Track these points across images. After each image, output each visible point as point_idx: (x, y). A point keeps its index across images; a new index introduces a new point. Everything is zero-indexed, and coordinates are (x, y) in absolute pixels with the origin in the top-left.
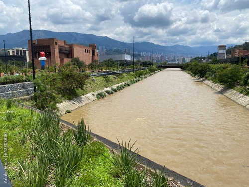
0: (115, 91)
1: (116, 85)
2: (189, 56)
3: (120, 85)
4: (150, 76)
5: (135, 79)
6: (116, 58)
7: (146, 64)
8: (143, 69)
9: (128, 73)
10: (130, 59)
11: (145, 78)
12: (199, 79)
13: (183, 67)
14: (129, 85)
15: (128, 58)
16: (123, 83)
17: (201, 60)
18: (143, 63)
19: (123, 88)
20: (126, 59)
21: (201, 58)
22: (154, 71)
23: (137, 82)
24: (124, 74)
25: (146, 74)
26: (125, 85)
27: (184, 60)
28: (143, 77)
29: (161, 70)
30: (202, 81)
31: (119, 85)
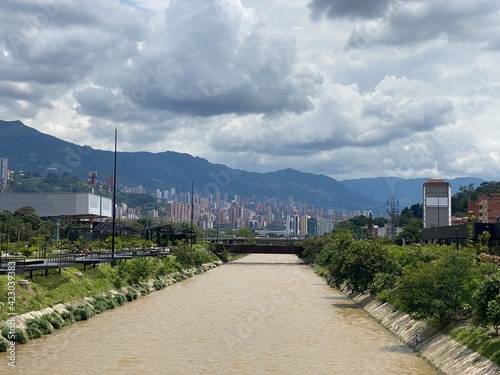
0: (19, 339)
1: (28, 316)
2: (331, 212)
3: (46, 317)
4: (178, 279)
5: (114, 292)
6: (51, 205)
7: (168, 235)
8: (153, 254)
9: (88, 266)
10: (108, 213)
11: (158, 287)
12: (351, 297)
13: (305, 252)
14: (83, 316)
15: (99, 207)
16: (61, 309)
17: (370, 227)
18: (158, 229)
19: (56, 326)
20: (93, 211)
21: (371, 222)
22: (198, 264)
23: (120, 302)
24: (71, 272)
25: (162, 272)
26: (65, 317)
27: (312, 224)
28: (151, 283)
29: (225, 261)
30: (360, 305)
31: (39, 314)
